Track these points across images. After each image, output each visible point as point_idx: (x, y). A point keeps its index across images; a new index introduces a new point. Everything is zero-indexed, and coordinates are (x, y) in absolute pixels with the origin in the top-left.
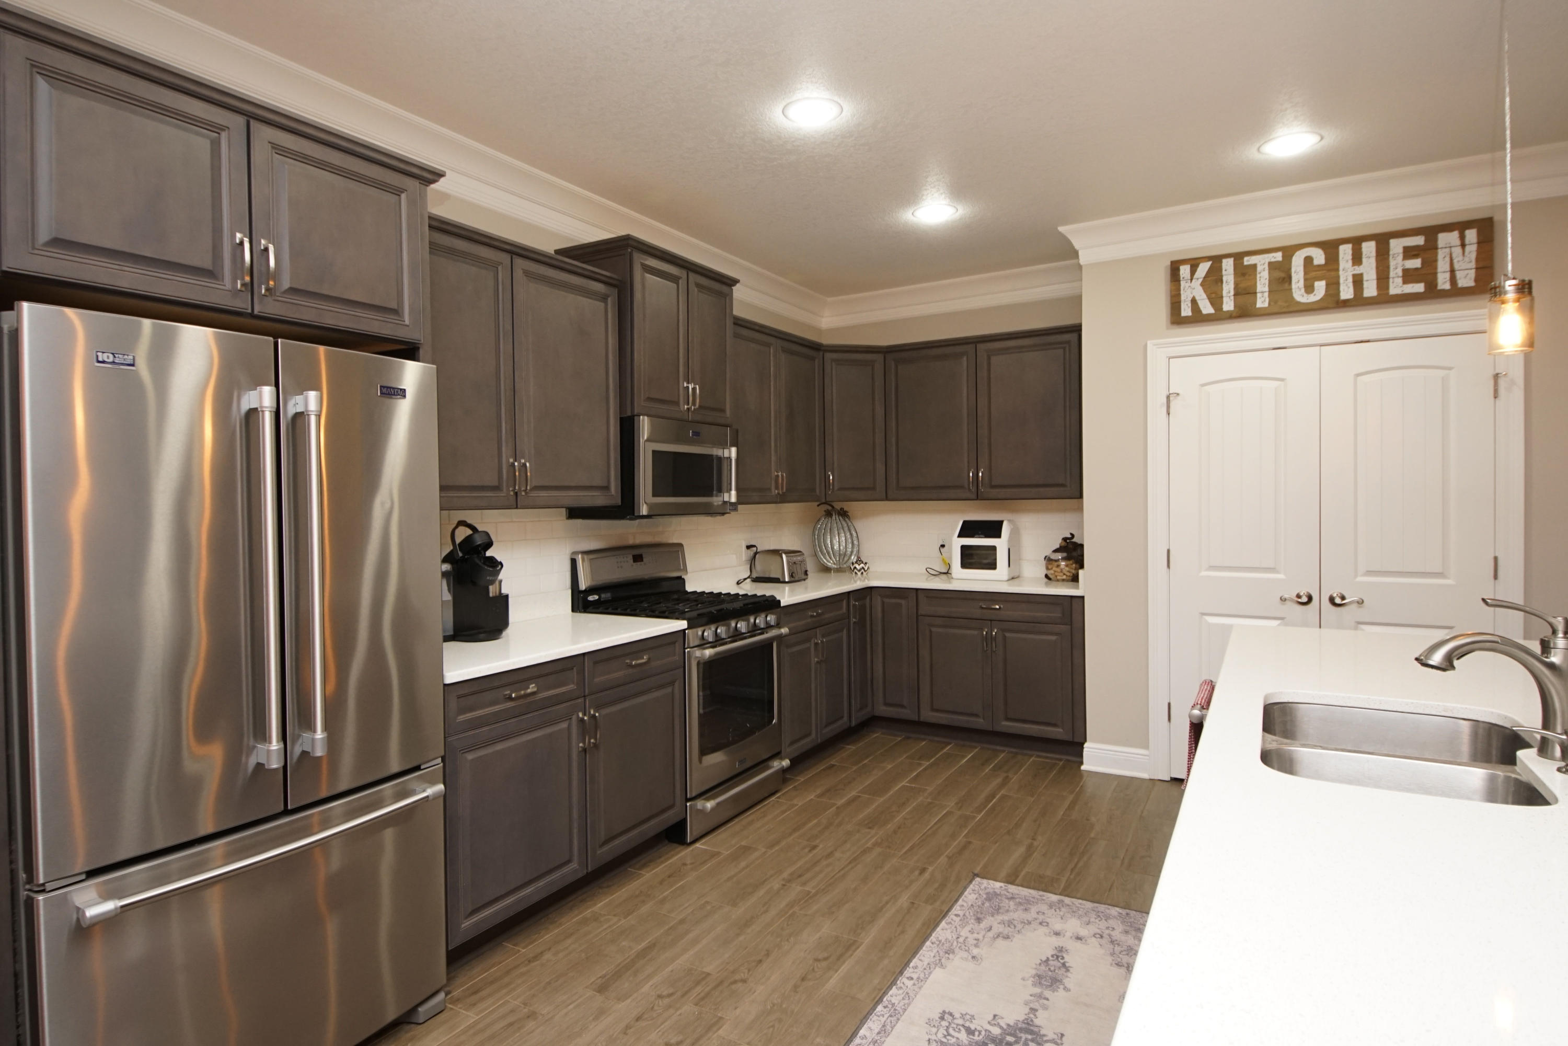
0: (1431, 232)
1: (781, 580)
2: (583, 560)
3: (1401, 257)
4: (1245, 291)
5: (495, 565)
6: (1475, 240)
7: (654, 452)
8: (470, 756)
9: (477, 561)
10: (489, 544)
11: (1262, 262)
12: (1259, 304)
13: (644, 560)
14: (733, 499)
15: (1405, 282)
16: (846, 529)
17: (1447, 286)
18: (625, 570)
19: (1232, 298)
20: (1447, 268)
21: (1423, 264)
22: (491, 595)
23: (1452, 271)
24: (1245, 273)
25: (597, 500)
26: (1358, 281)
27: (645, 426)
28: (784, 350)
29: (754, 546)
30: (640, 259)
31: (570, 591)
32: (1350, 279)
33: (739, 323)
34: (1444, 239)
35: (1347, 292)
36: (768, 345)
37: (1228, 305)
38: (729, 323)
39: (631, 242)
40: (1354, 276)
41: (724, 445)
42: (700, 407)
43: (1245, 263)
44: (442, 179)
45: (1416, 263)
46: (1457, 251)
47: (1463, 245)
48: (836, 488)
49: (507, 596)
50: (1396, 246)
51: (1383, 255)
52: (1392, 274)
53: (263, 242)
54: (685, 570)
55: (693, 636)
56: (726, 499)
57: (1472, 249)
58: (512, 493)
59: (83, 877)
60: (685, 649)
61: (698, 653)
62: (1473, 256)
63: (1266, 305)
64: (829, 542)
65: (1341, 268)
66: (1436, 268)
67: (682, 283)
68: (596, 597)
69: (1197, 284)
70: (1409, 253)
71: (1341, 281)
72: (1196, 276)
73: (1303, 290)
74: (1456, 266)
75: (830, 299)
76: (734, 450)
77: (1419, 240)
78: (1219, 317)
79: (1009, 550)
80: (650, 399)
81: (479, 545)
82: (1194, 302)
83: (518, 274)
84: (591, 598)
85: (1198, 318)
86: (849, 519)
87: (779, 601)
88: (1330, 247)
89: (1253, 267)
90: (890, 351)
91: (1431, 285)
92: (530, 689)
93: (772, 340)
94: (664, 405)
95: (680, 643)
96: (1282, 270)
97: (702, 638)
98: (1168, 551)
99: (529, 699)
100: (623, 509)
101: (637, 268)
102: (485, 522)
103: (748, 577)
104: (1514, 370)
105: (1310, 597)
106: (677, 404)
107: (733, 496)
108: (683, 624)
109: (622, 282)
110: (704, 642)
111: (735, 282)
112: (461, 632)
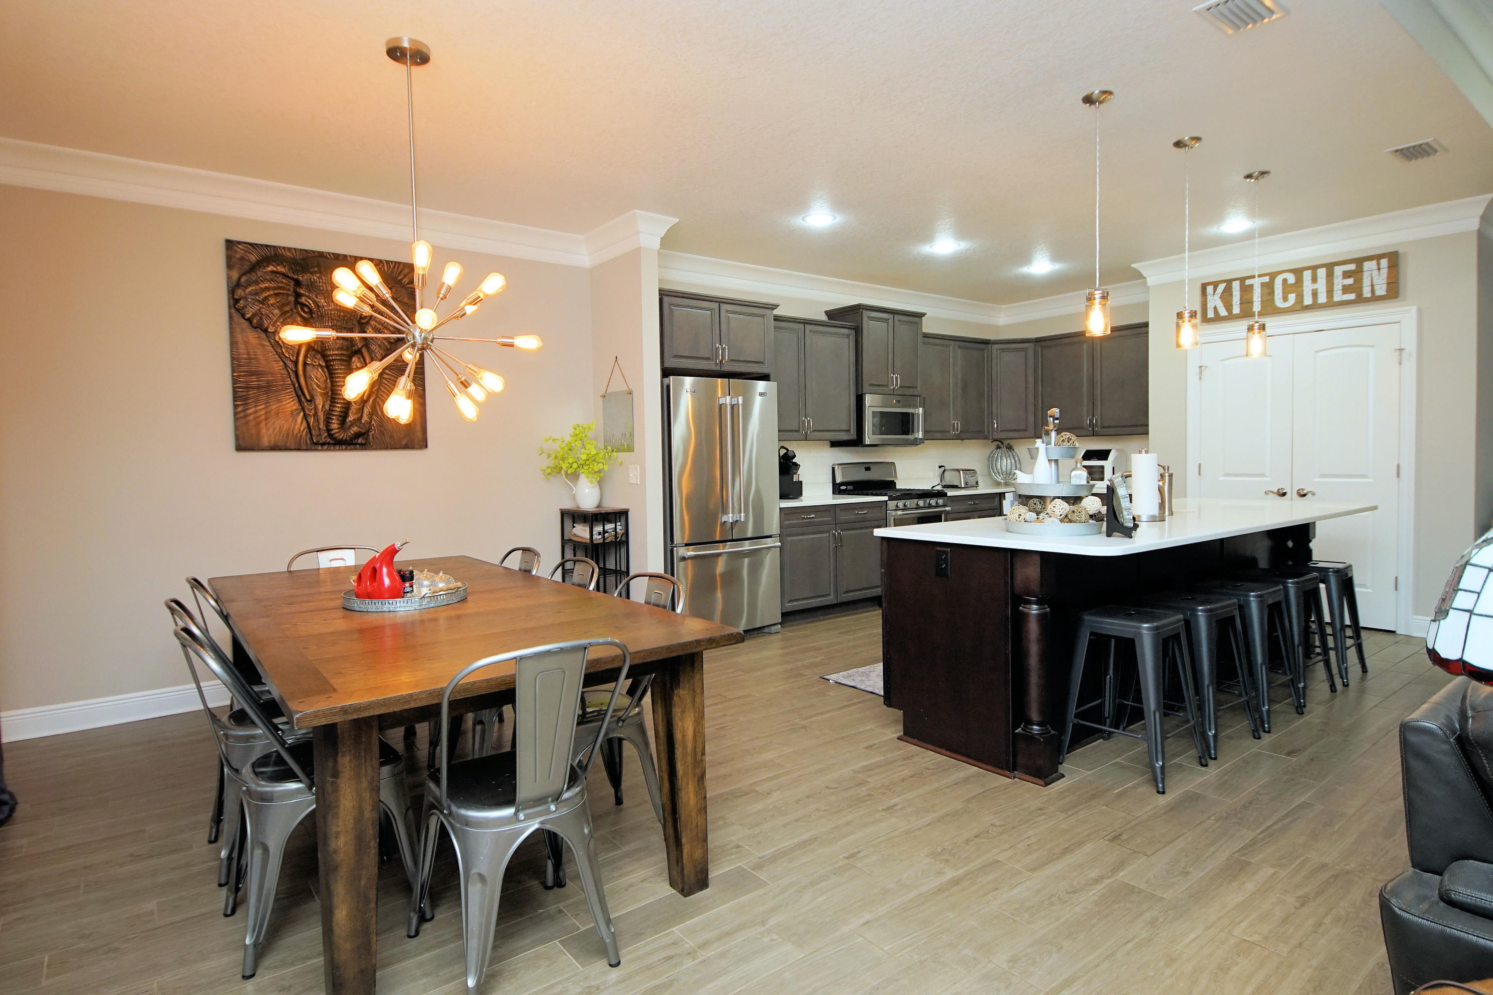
0: (1359, 262)
1: (960, 486)
2: (838, 468)
3: (1341, 277)
4: (1246, 303)
5: (796, 466)
6: (1386, 266)
7: (873, 412)
8: (790, 539)
9: (789, 464)
10: (794, 456)
11: (1256, 283)
12: (1255, 309)
13: (871, 470)
14: (920, 436)
15: (1343, 293)
16: (1012, 457)
17: (1369, 295)
18: (861, 475)
19: (1239, 305)
20: (1369, 283)
21: (1354, 281)
22: (795, 480)
23: (1372, 286)
24: (1246, 290)
25: (844, 437)
26: (1315, 294)
27: (868, 399)
28: (960, 347)
29: (944, 466)
30: (866, 314)
31: (831, 484)
32: (1310, 292)
33: (926, 336)
34: (1367, 265)
35: (1308, 301)
36: (949, 346)
37: (1236, 310)
38: (920, 338)
39: (861, 306)
40: (1313, 290)
41: (916, 407)
42: (900, 387)
43: (1247, 284)
44: (779, 306)
45: (1350, 281)
46: (1375, 273)
47: (1379, 269)
48: (999, 430)
49: (802, 482)
50: (1338, 271)
51: (1330, 276)
52: (1335, 288)
53: (724, 346)
54: (896, 477)
55: (892, 504)
56: (916, 437)
57: (1384, 271)
58: (804, 433)
59: (684, 545)
60: (886, 511)
61: (894, 513)
62: (1385, 276)
63: (1259, 308)
64: (999, 465)
65: (1304, 286)
66: (1362, 284)
67: (891, 322)
68: (845, 488)
69: (1217, 297)
70: (1346, 275)
71: (1305, 293)
72: (1217, 292)
73: (1281, 300)
74: (1375, 282)
76: (921, 410)
77: (1352, 267)
78: (1231, 317)
79: (1113, 468)
80: (871, 385)
81: (791, 457)
82: (1215, 308)
83: (807, 332)
84: (842, 487)
85: (1218, 318)
86: (1013, 450)
87: (946, 493)
88: (1298, 272)
89: (1252, 286)
90: (1038, 340)
91: (1360, 295)
92: (813, 516)
93: (951, 342)
94: (879, 388)
95: (884, 507)
96: (1268, 288)
97: (897, 506)
98: (1200, 465)
99: (811, 520)
100: (857, 442)
101: (865, 319)
102: (792, 447)
103: (938, 485)
104: (1411, 346)
105: (1284, 491)
106: (887, 386)
107: (920, 435)
108: (886, 498)
109: (858, 327)
110: (897, 508)
111: (924, 315)
112: (783, 496)
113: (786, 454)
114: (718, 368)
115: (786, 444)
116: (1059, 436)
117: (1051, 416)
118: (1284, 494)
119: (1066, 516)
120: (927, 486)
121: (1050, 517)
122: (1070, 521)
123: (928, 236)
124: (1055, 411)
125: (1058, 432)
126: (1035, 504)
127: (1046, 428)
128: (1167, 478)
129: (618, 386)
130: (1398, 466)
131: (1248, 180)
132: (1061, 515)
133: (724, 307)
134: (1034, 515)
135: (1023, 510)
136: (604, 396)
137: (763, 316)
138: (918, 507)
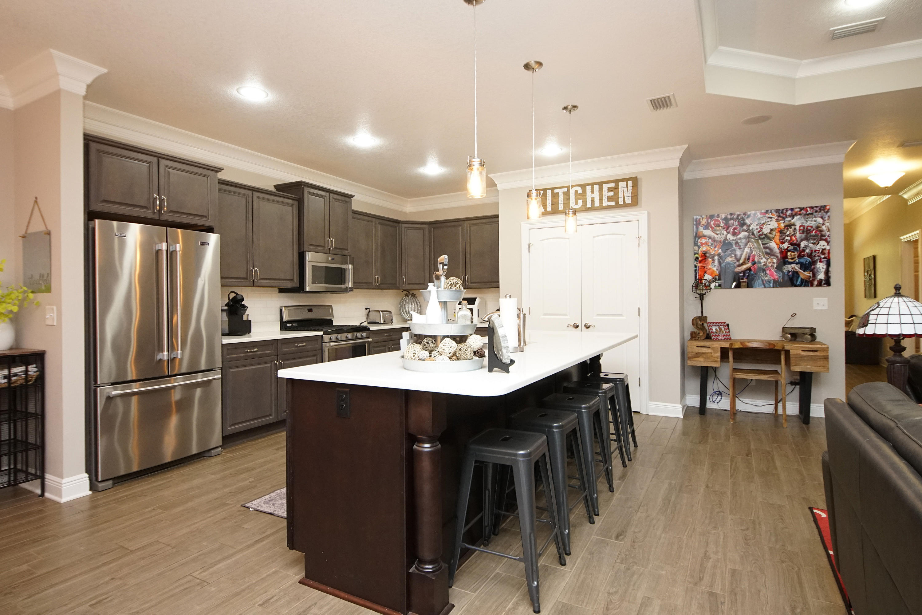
0: (617, 182)
1: (380, 323)
2: (285, 310)
3: (607, 191)
4: (555, 204)
5: (245, 308)
6: (631, 185)
7: (313, 266)
8: (232, 370)
9: (238, 305)
10: (243, 300)
11: (560, 191)
12: (560, 209)
13: (313, 311)
15: (608, 201)
16: (415, 302)
17: (622, 203)
18: (305, 315)
19: (550, 206)
20: (622, 196)
21: (615, 194)
22: (244, 320)
23: (624, 197)
24: (555, 196)
25: (288, 284)
26: (593, 201)
27: (309, 256)
28: (380, 224)
29: (369, 308)
30: (306, 189)
31: (279, 322)
32: (590, 200)
33: (354, 212)
34: (622, 185)
35: (589, 205)
36: (372, 222)
37: (549, 209)
38: (350, 213)
39: (303, 183)
40: (591, 198)
41: (347, 264)
42: (335, 248)
43: (555, 192)
44: (223, 171)
45: (612, 194)
46: (625, 189)
47: (627, 187)
48: (407, 283)
49: (250, 321)
50: (606, 187)
51: (601, 189)
52: (604, 198)
53: (163, 197)
54: (333, 316)
55: (326, 338)
56: (347, 286)
57: (630, 189)
58: (251, 280)
59: (110, 384)
60: (322, 343)
61: (328, 344)
62: (631, 191)
63: (562, 209)
64: (407, 308)
65: (587, 195)
66: (619, 196)
67: (327, 199)
68: (291, 325)
70: (610, 190)
71: (587, 200)
73: (574, 203)
74: (626, 195)
75: (409, 199)
76: (350, 266)
77: (613, 185)
78: (547, 213)
79: (478, 310)
80: (311, 245)
81: (239, 300)
83: (255, 198)
84: (288, 325)
86: (416, 297)
87: (369, 328)
88: (583, 186)
89: (558, 193)
90: (431, 223)
91: (617, 203)
92: (255, 350)
93: (374, 219)
94: (319, 248)
95: (320, 340)
97: (330, 339)
98: (529, 308)
99: (255, 353)
100: (300, 289)
101: (306, 195)
102: (241, 291)
103: (365, 322)
104: (645, 236)
105: (577, 325)
106: (324, 247)
107: (350, 285)
108: (322, 333)
109: (300, 199)
110: (331, 341)
111: (353, 196)
112: (232, 333)
113: (234, 297)
114: (156, 217)
115: (236, 290)
116: (448, 280)
117: (441, 263)
118: (577, 327)
119: (454, 354)
120: (356, 323)
121: (441, 355)
122: (458, 359)
123: (350, 130)
124: (444, 258)
125: (447, 277)
126: (428, 343)
127: (437, 273)
128: (522, 317)
129: (37, 227)
130: (639, 309)
131: (565, 111)
132: (450, 353)
133: (163, 162)
134: (427, 353)
135: (417, 347)
136: (24, 237)
137: (207, 176)
138: (347, 339)
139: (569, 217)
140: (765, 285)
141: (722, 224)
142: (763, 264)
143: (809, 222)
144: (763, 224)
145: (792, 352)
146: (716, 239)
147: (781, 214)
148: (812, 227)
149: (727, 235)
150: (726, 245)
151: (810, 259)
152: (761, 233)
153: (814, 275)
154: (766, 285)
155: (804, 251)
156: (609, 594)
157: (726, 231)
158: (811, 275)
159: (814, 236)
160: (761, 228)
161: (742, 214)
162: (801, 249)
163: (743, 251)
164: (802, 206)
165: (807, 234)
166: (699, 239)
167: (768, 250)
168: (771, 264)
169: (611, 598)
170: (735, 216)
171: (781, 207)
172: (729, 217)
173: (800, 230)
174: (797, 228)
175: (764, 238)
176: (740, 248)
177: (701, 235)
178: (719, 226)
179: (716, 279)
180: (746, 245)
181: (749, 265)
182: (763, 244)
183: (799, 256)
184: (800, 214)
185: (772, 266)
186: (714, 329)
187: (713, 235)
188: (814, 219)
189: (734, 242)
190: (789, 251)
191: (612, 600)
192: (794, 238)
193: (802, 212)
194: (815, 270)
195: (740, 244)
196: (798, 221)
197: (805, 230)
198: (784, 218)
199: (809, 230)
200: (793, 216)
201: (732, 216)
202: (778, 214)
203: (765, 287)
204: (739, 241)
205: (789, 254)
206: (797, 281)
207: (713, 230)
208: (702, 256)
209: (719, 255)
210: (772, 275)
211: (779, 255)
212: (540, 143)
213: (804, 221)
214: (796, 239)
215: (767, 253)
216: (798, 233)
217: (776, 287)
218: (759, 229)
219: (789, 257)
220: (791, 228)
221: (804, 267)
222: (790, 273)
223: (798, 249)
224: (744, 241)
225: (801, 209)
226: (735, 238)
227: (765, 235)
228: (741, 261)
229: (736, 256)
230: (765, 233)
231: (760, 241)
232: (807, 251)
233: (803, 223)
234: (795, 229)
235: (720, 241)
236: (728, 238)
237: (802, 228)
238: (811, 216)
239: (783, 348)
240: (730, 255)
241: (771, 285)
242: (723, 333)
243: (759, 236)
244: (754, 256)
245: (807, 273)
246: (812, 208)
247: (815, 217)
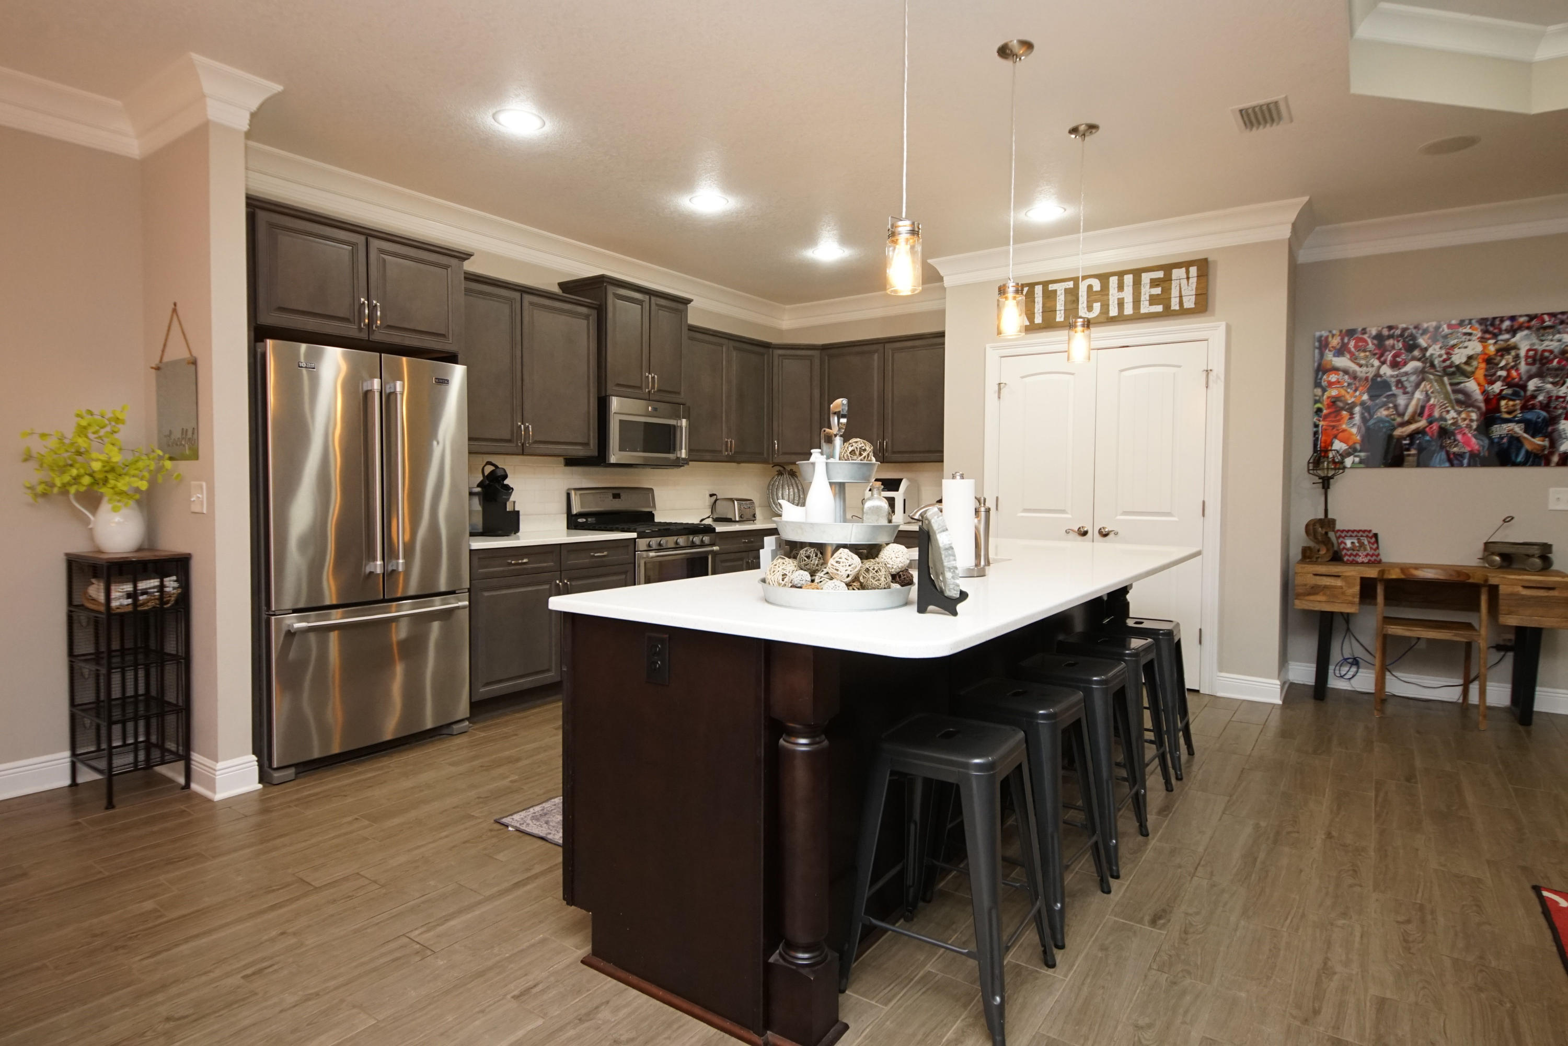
0: (1168, 268)
1: (733, 519)
2: (575, 494)
3: (1148, 286)
4: (1049, 310)
5: (508, 490)
6: (1195, 275)
7: (621, 421)
8: (486, 594)
9: (497, 486)
10: (505, 477)
11: (1060, 288)
12: (1058, 320)
13: (621, 497)
14: (683, 456)
15: (1151, 304)
16: (794, 486)
17: (1177, 308)
18: (609, 504)
19: (1041, 314)
20: (1177, 294)
21: (1162, 291)
22: (508, 510)
23: (1181, 297)
24: (1049, 296)
25: (581, 452)
26: (1121, 304)
27: (615, 403)
28: (735, 348)
29: (715, 495)
30: (611, 290)
31: (566, 515)
32: (1116, 302)
33: (692, 329)
34: (1176, 273)
35: (1113, 312)
36: (721, 345)
37: (1039, 319)
38: (685, 329)
39: (606, 279)
40: (1118, 299)
41: (678, 417)
42: (659, 391)
43: (1050, 289)
44: (472, 258)
45: (1157, 291)
46: (1184, 282)
47: (1188, 278)
48: (780, 453)
49: (518, 512)
50: (1146, 278)
51: (1137, 283)
52: (1142, 298)
53: (374, 302)
54: (654, 506)
55: (642, 543)
56: (679, 456)
57: (1193, 281)
58: (520, 444)
59: (291, 611)
60: (635, 551)
61: (644, 554)
62: (1194, 286)
63: (1062, 319)
64: (775, 494)
65: (1110, 294)
66: (1170, 294)
67: (646, 305)
68: (584, 520)
70: (1154, 283)
71: (1111, 303)
73: (1086, 309)
74: (1183, 293)
75: (787, 307)
76: (684, 422)
77: (1160, 274)
78: (1034, 328)
79: (905, 500)
80: (618, 385)
81: (499, 476)
83: (526, 304)
84: (580, 520)
86: (793, 475)
87: (714, 529)
88: (1104, 278)
89: (1055, 291)
90: (825, 348)
91: (1167, 307)
92: (525, 561)
93: (725, 341)
94: (631, 390)
95: (632, 547)
96: (1072, 294)
97: (649, 545)
98: (997, 498)
99: (523, 566)
100: (599, 459)
101: (610, 299)
102: (502, 462)
103: (709, 517)
104: (1218, 368)
105: (1085, 529)
106: (640, 388)
107: (683, 454)
108: (634, 535)
109: (600, 305)
110: (649, 548)
111: (689, 301)
112: (488, 531)
113: (492, 472)
114: (364, 336)
115: (496, 459)
116: (846, 444)
117: (835, 413)
118: (1085, 533)
119: (856, 579)
120: (694, 520)
121: (832, 579)
122: (863, 587)
123: (685, 182)
124: (840, 403)
125: (846, 438)
126: (808, 557)
127: (827, 430)
128: (983, 514)
129: (177, 352)
130: (1204, 503)
131: (1073, 136)
132: (848, 576)
133: (375, 244)
134: (806, 576)
135: (789, 565)
136: (158, 369)
137: (446, 267)
138: (677, 547)
139: (1076, 332)
140: (1454, 460)
141: (1371, 346)
142: (1450, 422)
143: (1546, 343)
144: (1453, 346)
145: (1503, 589)
146: (1359, 374)
147: (1490, 327)
148: (1551, 352)
149: (1379, 368)
150: (1378, 386)
151: (1544, 414)
152: (1448, 363)
153: (1553, 445)
154: (1455, 462)
155: (1534, 397)
156: (1137, 1027)
157: (1379, 359)
158: (1546, 443)
159: (1556, 369)
160: (1447, 353)
161: (1411, 327)
162: (1529, 393)
163: (1411, 399)
164: (1532, 312)
165: (1543, 365)
166: (1324, 374)
167: (1460, 397)
168: (1466, 422)
169: (1141, 1036)
170: (1398, 332)
171: (1489, 313)
172: (1385, 332)
173: (1527, 357)
174: (1522, 353)
175: (1453, 374)
176: (1405, 393)
177: (1328, 367)
178: (1365, 351)
179: (1355, 450)
180: (1417, 386)
181: (1422, 423)
182: (1451, 384)
183: (1524, 408)
184: (1528, 328)
185: (1469, 427)
186: (1349, 543)
187: (1353, 366)
188: (1557, 336)
189: (1393, 380)
190: (1504, 398)
191: (1143, 1040)
192: (1514, 373)
193: (1533, 323)
194: (1555, 435)
195: (1406, 384)
196: (1524, 342)
197: (1538, 357)
198: (1495, 336)
199: (1546, 358)
200: (1513, 331)
201: (1392, 332)
202: (1483, 327)
203: (1452, 465)
204: (1404, 379)
205: (1503, 403)
206: (1517, 456)
207: (1354, 359)
208: (1329, 407)
209: (1363, 404)
210: (1467, 443)
211: (1482, 405)
212: (1024, 200)
213: (1535, 340)
214: (1519, 374)
215: (1459, 402)
216: (1523, 363)
217: (1475, 465)
218: (1445, 357)
219: (1503, 409)
220: (1509, 354)
221: (1533, 428)
222: (1505, 440)
223: (1522, 393)
224: (1413, 378)
225: (1531, 318)
226: (1396, 373)
227: (1458, 367)
228: (1406, 418)
229: (1396, 407)
230: (1457, 363)
231: (1446, 379)
232: (1541, 398)
233: (1533, 344)
234: (1517, 357)
235: (1367, 379)
236: (1382, 372)
237: (1531, 353)
238: (1551, 331)
239: (1486, 580)
240: (1384, 405)
241: (1465, 461)
242: (1365, 549)
243: (1445, 368)
244: (1433, 406)
245: (1538, 441)
246: (1552, 315)
247: (1559, 333)
